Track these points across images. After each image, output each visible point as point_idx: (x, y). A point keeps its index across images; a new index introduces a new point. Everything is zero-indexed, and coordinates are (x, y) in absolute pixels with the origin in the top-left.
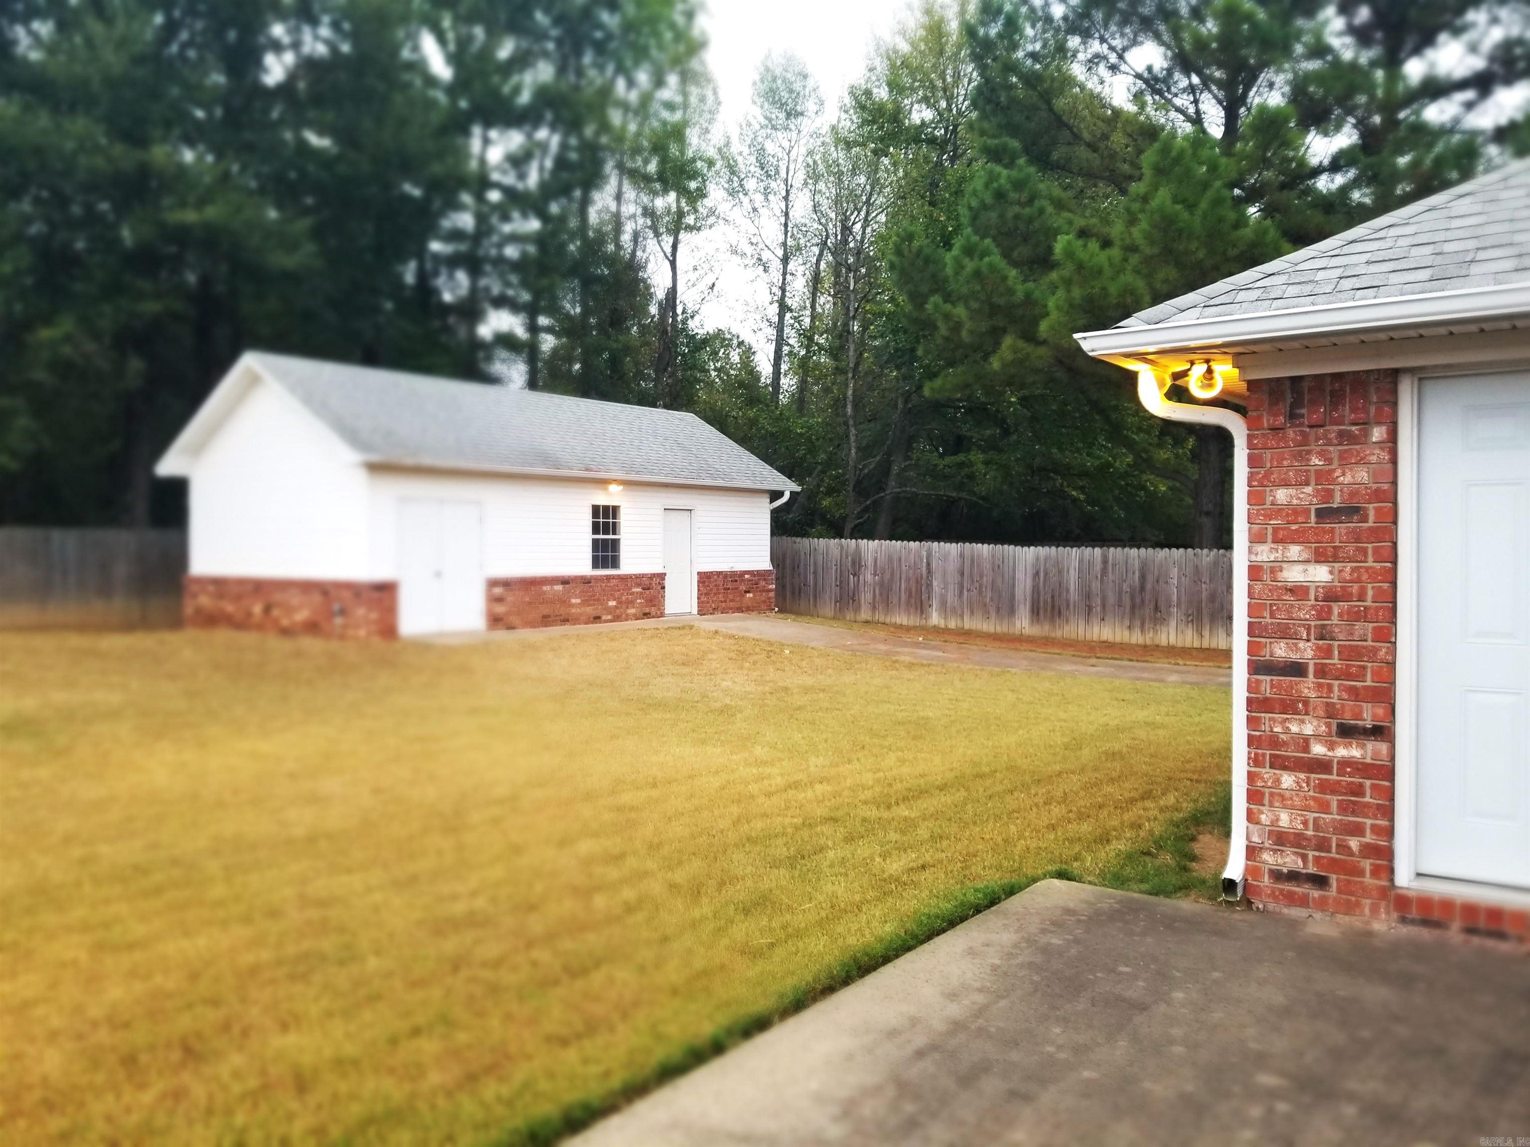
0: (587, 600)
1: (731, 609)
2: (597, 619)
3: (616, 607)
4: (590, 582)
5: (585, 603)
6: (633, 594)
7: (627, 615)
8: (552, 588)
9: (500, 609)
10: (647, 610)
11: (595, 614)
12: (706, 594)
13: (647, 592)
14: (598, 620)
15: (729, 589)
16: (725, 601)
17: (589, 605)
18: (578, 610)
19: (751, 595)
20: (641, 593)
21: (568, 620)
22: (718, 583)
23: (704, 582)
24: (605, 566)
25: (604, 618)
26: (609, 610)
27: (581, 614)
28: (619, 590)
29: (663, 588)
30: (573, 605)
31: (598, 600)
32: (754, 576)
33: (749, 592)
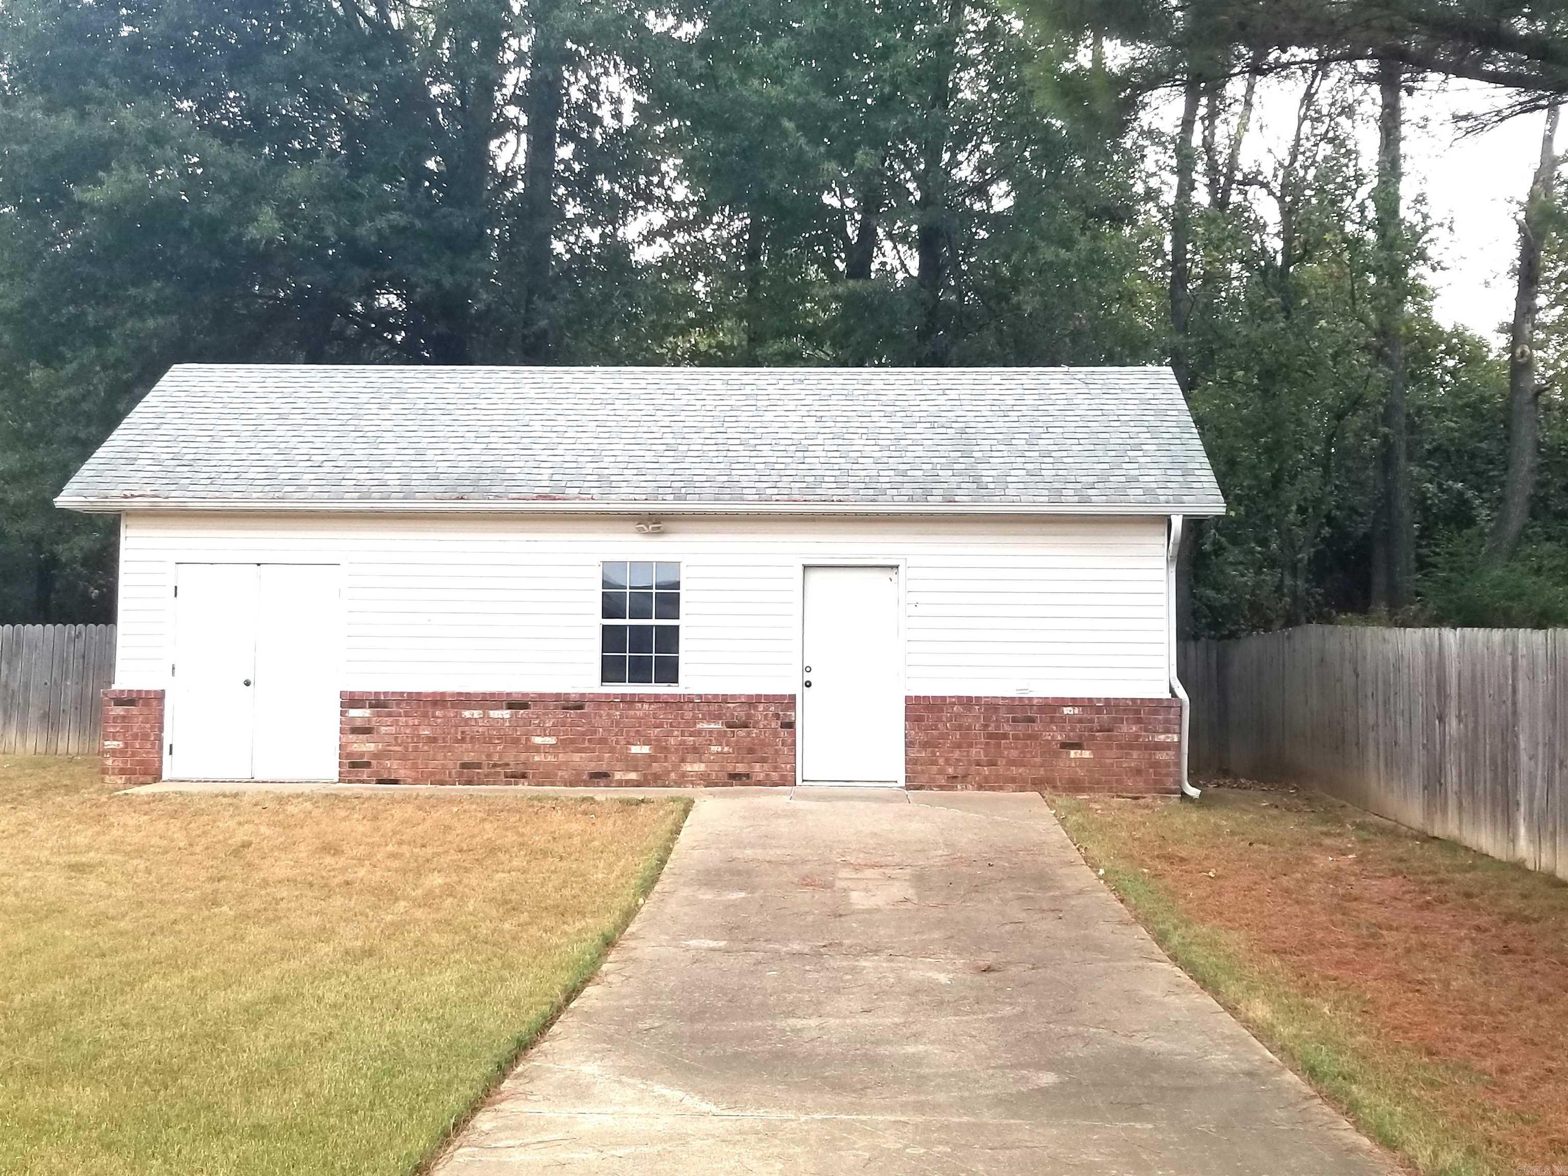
0: (572, 741)
1: (1013, 780)
2: (600, 777)
3: (651, 758)
4: (581, 707)
5: (565, 744)
6: (699, 733)
7: (684, 775)
8: (485, 716)
9: (364, 746)
10: (741, 768)
11: (593, 767)
12: (925, 745)
13: (742, 732)
14: (603, 781)
15: (1005, 736)
16: (991, 763)
17: (579, 751)
18: (550, 758)
19: (1087, 754)
20: (721, 734)
21: (524, 776)
22: (966, 722)
23: (919, 719)
24: (640, 674)
25: (618, 776)
26: (632, 763)
27: (558, 767)
28: (660, 726)
29: (790, 725)
30: (537, 749)
31: (603, 741)
32: (1099, 710)
33: (1078, 746)
